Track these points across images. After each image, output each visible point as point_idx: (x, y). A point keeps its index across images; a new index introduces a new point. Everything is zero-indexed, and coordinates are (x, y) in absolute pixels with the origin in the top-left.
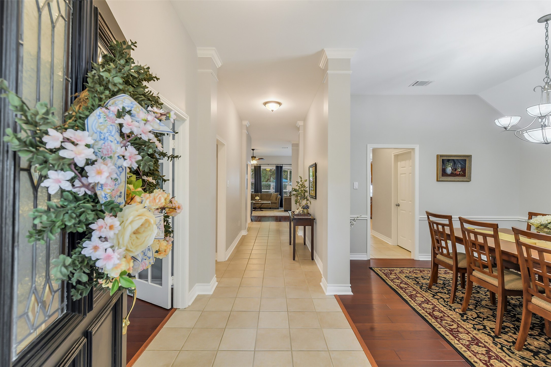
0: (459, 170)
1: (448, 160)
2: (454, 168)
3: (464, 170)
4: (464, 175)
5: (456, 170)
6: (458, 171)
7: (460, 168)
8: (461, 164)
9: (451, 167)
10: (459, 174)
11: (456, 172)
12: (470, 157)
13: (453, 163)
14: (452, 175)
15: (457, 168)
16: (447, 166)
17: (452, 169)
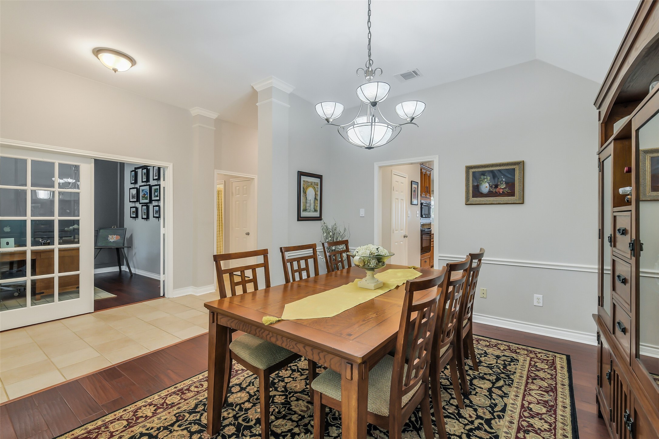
0: (503, 186)
1: (483, 173)
2: (494, 184)
3: (511, 185)
4: (512, 194)
5: (496, 186)
6: (500, 188)
7: (504, 183)
8: (505, 176)
9: (489, 183)
10: (503, 192)
11: (497, 190)
12: (521, 164)
13: (492, 176)
14: (490, 194)
15: (499, 183)
16: (481, 182)
17: (489, 185)
